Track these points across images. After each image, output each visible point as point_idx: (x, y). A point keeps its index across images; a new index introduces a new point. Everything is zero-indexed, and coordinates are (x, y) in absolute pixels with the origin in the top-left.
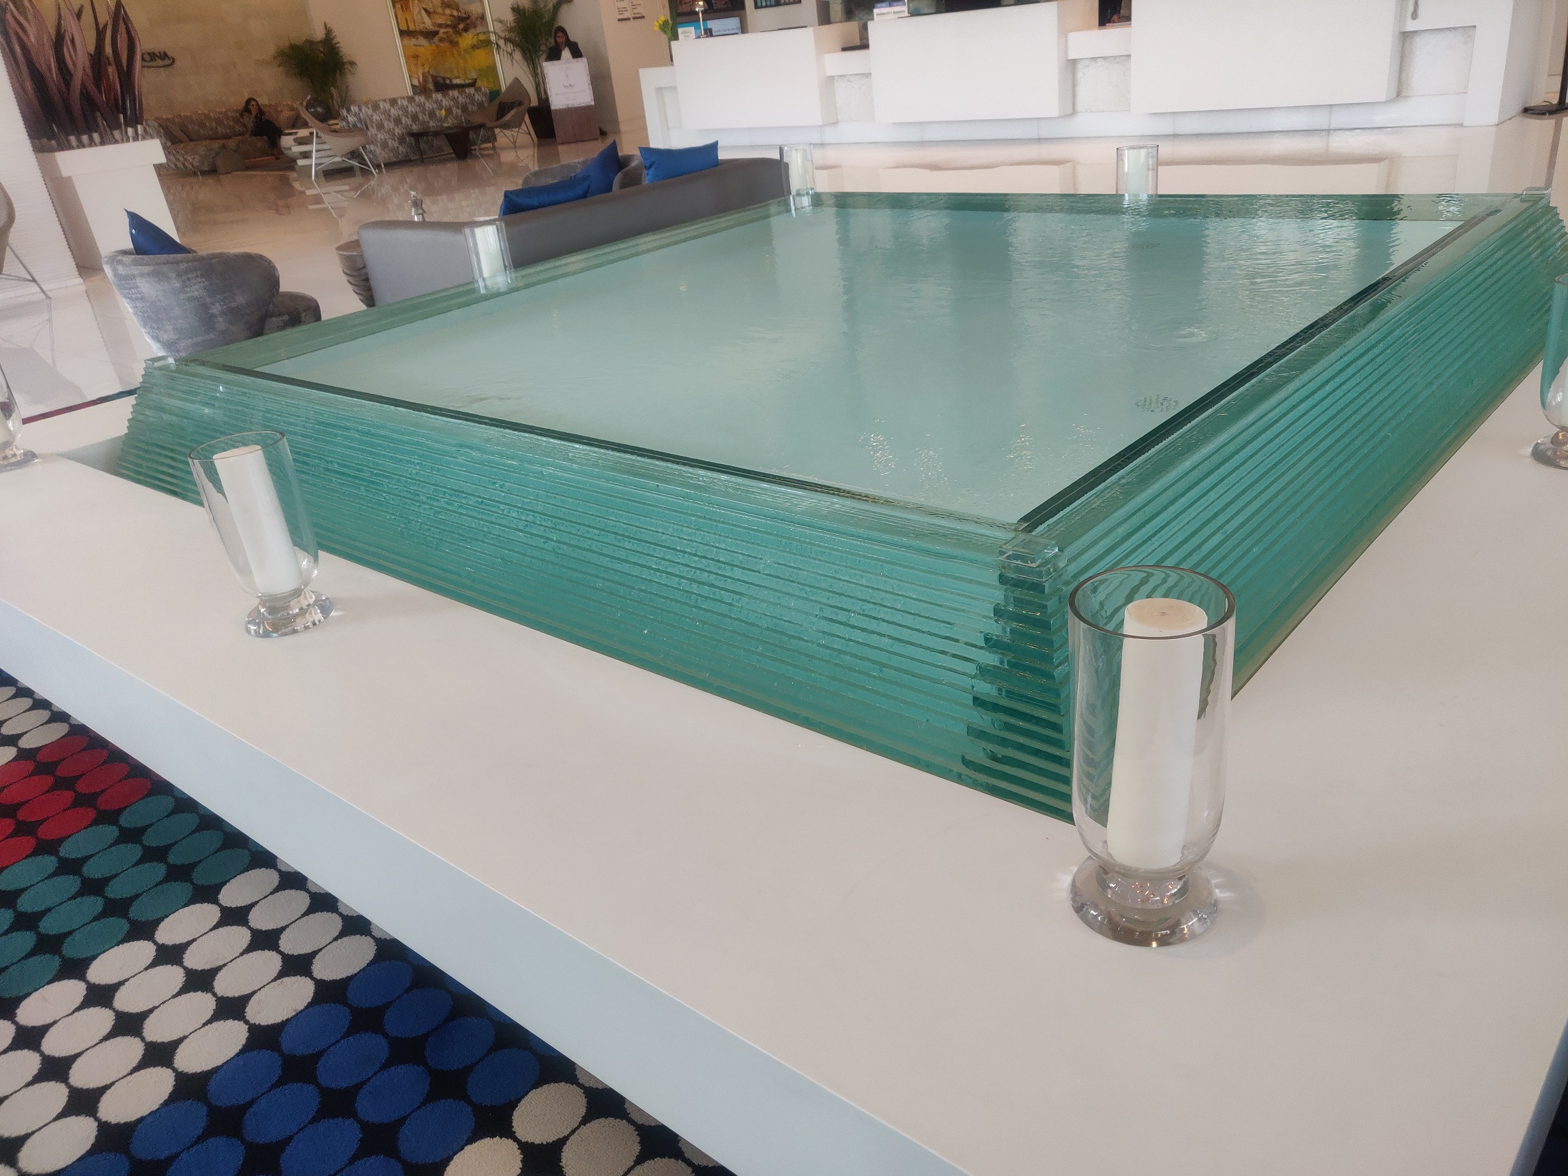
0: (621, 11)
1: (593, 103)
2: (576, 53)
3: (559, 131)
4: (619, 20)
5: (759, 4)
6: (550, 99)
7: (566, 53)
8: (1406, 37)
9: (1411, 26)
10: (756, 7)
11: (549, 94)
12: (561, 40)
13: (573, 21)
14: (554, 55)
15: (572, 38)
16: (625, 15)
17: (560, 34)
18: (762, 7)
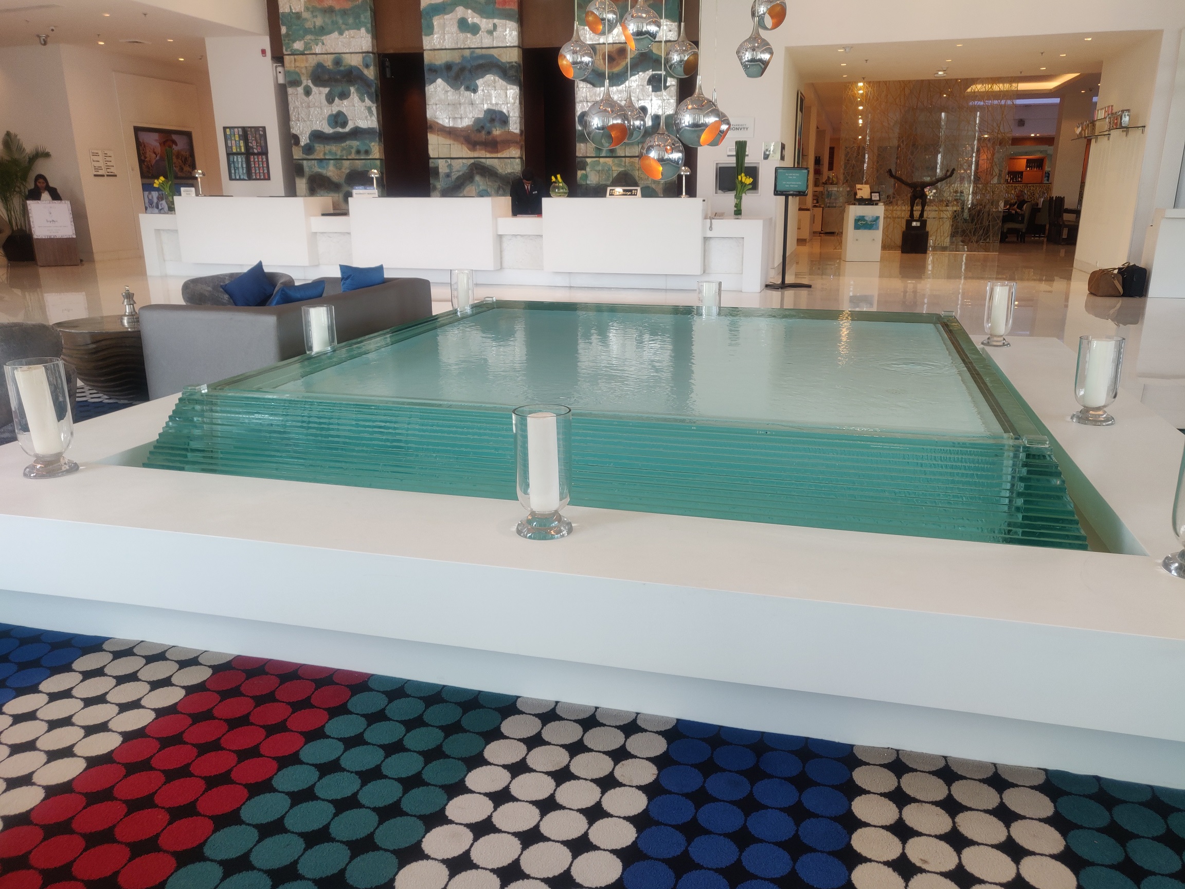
0: (97, 169)
1: (74, 236)
2: (55, 196)
3: (40, 255)
4: (95, 175)
5: (233, 177)
6: (33, 230)
7: (46, 196)
8: (706, 239)
9: (709, 234)
10: (231, 179)
11: (32, 226)
12: (41, 184)
13: (52, 171)
14: (35, 195)
15: (51, 185)
16: (100, 173)
17: (41, 180)
18: (236, 179)
